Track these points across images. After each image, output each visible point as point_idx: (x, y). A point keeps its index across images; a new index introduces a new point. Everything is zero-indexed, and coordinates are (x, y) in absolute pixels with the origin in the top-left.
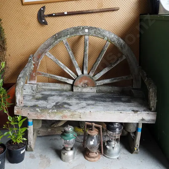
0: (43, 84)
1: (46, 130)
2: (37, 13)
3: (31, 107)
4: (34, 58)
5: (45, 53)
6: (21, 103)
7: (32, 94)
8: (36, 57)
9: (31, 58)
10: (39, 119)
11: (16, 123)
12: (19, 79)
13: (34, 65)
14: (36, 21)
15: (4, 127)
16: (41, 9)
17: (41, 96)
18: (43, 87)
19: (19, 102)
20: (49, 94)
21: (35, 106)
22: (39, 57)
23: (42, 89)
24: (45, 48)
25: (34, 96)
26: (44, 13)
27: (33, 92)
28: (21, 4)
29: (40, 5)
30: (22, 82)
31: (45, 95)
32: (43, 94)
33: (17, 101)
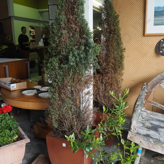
0: (152, 113)
1: (148, 160)
2: (156, 44)
3: (144, 135)
4: (147, 87)
5: (160, 83)
6: (135, 129)
7: (142, 121)
8: (150, 86)
9: (145, 86)
10: (150, 149)
11: (128, 148)
12: (137, 107)
13: (147, 93)
14: (153, 51)
15: (114, 148)
16: (161, 41)
17: (150, 125)
18: (151, 116)
19: (134, 128)
20: (158, 125)
21: (147, 136)
22: (153, 86)
23: (150, 117)
24: (162, 79)
25: (143, 124)
26: (163, 44)
27: (143, 119)
28: (142, 35)
29: (161, 37)
30: (140, 110)
31: (154, 125)
32: (152, 124)
33: (132, 127)
